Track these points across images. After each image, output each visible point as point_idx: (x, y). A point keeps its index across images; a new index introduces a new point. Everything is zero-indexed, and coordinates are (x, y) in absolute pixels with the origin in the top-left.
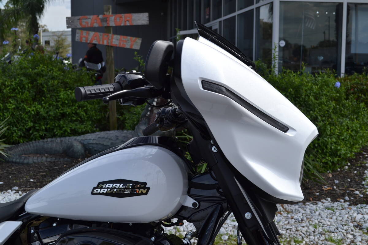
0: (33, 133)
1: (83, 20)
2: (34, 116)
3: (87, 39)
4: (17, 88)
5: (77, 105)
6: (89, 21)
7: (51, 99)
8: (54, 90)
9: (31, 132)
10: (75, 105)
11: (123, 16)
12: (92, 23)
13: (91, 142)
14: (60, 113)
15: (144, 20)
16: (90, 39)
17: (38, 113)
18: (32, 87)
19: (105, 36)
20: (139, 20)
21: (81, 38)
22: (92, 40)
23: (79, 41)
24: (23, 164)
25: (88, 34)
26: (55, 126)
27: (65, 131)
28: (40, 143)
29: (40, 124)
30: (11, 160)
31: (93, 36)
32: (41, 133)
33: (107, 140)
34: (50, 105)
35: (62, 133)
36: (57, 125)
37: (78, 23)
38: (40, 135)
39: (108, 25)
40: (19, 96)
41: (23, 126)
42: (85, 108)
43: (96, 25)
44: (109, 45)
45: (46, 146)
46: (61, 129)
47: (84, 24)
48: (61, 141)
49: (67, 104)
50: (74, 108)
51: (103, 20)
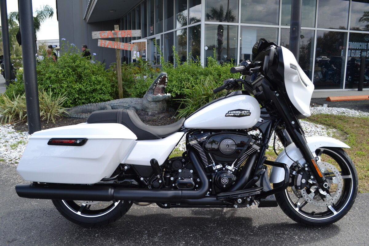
0: (78, 101)
1: (102, 34)
2: (78, 91)
3: (105, 45)
4: (66, 75)
5: (102, 84)
6: (106, 34)
7: (87, 81)
8: (88, 75)
9: (77, 100)
10: (100, 84)
11: (126, 32)
12: (108, 36)
13: (115, 105)
14: (93, 89)
15: (138, 34)
16: (106, 45)
17: (80, 89)
18: (75, 74)
19: (116, 43)
20: (135, 34)
21: (101, 44)
22: (108, 45)
23: (100, 46)
24: (80, 118)
25: (105, 42)
26: (90, 97)
27: (97, 99)
28: (84, 107)
29: (82, 95)
30: (72, 116)
31: (109, 43)
32: (83, 101)
33: (125, 103)
34: (87, 84)
35: (95, 101)
36: (91, 96)
37: (99, 35)
38: (82, 102)
39: (117, 37)
40: (68, 79)
41: (72, 97)
42: (106, 86)
43: (110, 37)
44: (118, 48)
45: (88, 108)
46: (94, 98)
47: (103, 36)
48: (97, 105)
49: (96, 83)
50: (100, 86)
51: (114, 34)
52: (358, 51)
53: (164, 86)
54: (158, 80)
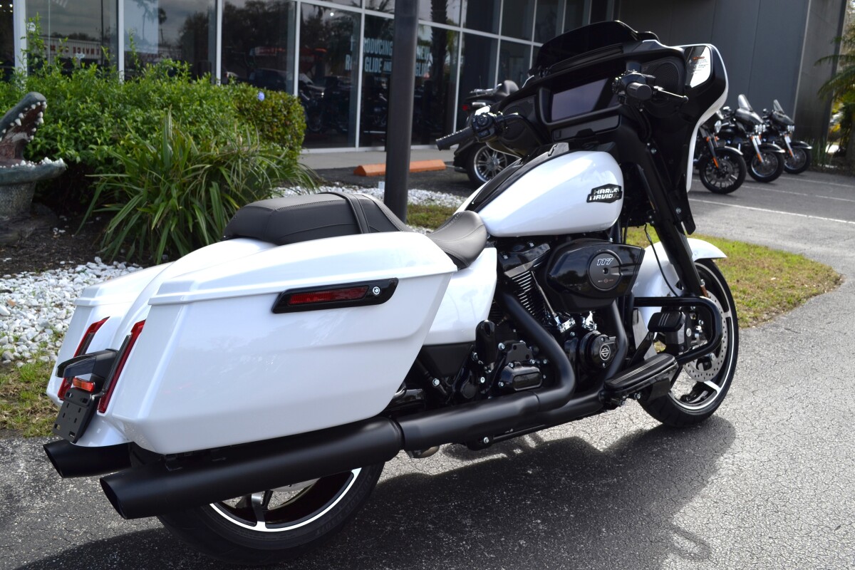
52: (377, 59)
53: (26, 137)
54: (17, 117)
